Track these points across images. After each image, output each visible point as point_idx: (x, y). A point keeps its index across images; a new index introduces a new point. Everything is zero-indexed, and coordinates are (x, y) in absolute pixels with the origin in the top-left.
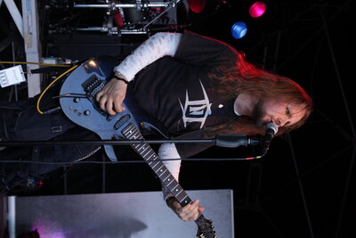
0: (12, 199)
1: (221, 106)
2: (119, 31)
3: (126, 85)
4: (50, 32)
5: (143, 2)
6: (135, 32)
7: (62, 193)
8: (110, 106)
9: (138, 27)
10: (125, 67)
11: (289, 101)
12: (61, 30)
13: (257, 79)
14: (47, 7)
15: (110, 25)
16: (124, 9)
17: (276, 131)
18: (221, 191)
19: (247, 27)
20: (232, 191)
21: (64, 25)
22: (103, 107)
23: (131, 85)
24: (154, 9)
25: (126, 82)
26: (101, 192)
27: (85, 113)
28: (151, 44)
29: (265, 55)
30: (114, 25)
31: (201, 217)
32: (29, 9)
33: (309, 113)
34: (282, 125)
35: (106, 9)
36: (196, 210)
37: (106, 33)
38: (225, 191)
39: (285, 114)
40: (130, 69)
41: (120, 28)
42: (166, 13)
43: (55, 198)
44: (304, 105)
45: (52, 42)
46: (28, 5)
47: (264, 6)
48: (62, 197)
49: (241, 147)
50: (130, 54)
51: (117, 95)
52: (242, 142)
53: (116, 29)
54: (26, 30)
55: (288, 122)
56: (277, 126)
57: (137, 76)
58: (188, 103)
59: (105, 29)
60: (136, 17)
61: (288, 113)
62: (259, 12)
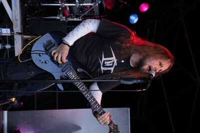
0: (6, 113)
1: (123, 61)
2: (66, 19)
3: (69, 48)
4: (28, 19)
5: (80, 3)
6: (75, 19)
7: (34, 109)
8: (59, 58)
9: (77, 17)
10: (69, 38)
11: (161, 58)
12: (34, 18)
13: (143, 45)
14: (26, 5)
15: (61, 15)
16: (69, 6)
17: (154, 75)
18: (123, 108)
19: (138, 17)
20: (129, 109)
21: (35, 16)
22: (55, 59)
23: (71, 48)
24: (86, 7)
25: (69, 46)
26: (55, 109)
27: (45, 62)
28: (83, 25)
29: (148, 33)
30: (64, 15)
31: (111, 122)
32: (16, 6)
33: (172, 65)
34: (157, 71)
35: (59, 7)
36: (108, 118)
37: (59, 20)
38: (125, 109)
39: (159, 65)
40: (71, 39)
41: (67, 17)
42: (93, 9)
43: (30, 112)
44: (169, 60)
45: (28, 25)
46: (15, 4)
47: (148, 5)
48: (34, 111)
49: (134, 84)
50: (72, 31)
51: (63, 53)
52: (135, 81)
53: (64, 17)
54: (14, 18)
55: (161, 70)
56: (154, 72)
57: (75, 43)
58: (104, 59)
59: (58, 18)
60: (76, 11)
61: (161, 65)
62: (145, 9)
